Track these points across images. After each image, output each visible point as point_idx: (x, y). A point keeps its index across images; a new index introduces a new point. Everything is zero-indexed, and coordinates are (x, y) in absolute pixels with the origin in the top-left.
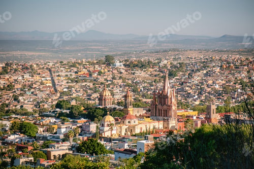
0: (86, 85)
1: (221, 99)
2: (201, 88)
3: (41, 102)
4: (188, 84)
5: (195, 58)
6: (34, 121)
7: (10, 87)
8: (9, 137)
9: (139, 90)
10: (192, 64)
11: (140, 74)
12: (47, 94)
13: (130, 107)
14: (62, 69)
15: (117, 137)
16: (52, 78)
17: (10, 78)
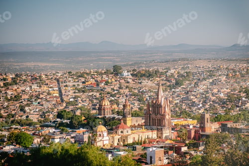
0: (92, 95)
1: (225, 107)
2: (206, 97)
3: (47, 112)
4: (193, 93)
5: (203, 67)
6: (33, 132)
7: (17, 98)
8: (4, 148)
9: (145, 99)
10: (199, 73)
11: (147, 83)
12: (54, 104)
13: (128, 116)
14: (70, 79)
15: (109, 147)
16: (60, 88)
17: (18, 88)
